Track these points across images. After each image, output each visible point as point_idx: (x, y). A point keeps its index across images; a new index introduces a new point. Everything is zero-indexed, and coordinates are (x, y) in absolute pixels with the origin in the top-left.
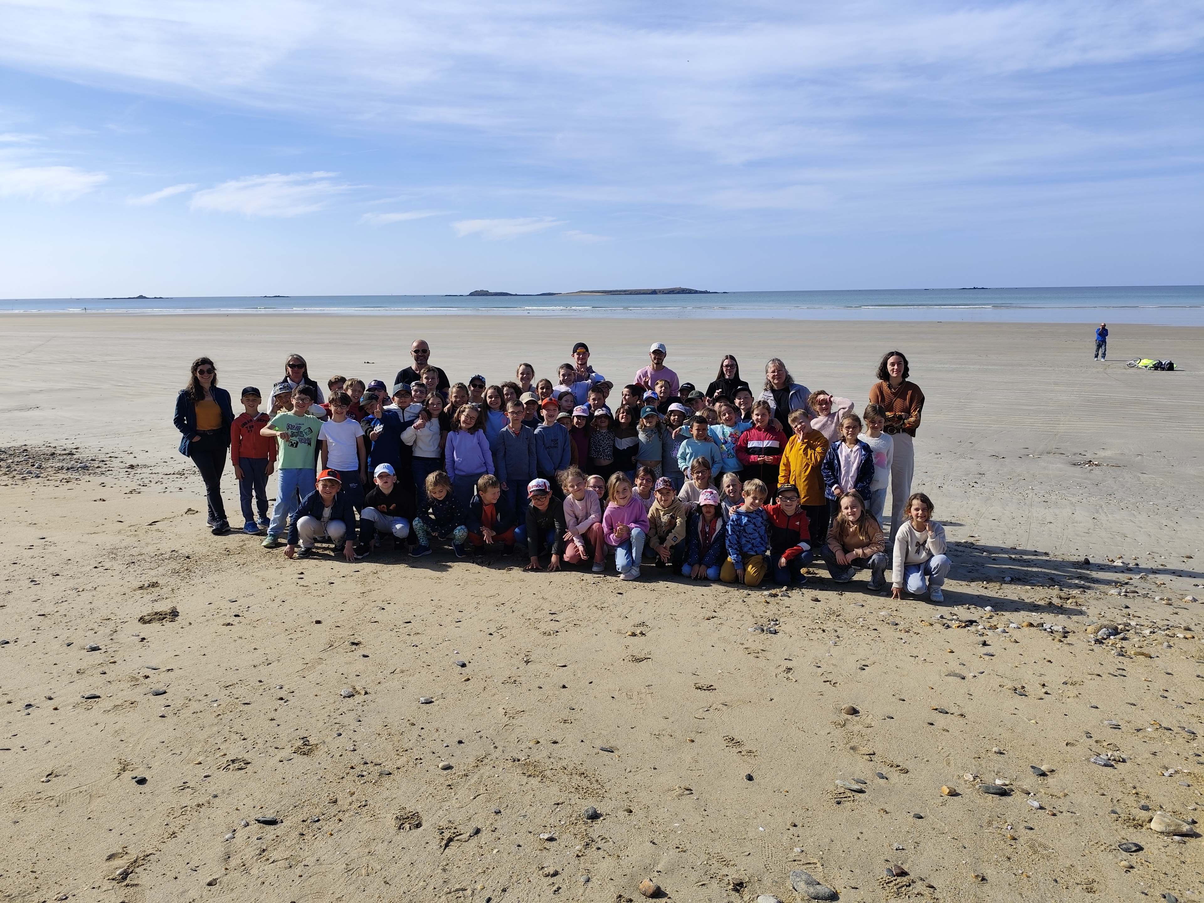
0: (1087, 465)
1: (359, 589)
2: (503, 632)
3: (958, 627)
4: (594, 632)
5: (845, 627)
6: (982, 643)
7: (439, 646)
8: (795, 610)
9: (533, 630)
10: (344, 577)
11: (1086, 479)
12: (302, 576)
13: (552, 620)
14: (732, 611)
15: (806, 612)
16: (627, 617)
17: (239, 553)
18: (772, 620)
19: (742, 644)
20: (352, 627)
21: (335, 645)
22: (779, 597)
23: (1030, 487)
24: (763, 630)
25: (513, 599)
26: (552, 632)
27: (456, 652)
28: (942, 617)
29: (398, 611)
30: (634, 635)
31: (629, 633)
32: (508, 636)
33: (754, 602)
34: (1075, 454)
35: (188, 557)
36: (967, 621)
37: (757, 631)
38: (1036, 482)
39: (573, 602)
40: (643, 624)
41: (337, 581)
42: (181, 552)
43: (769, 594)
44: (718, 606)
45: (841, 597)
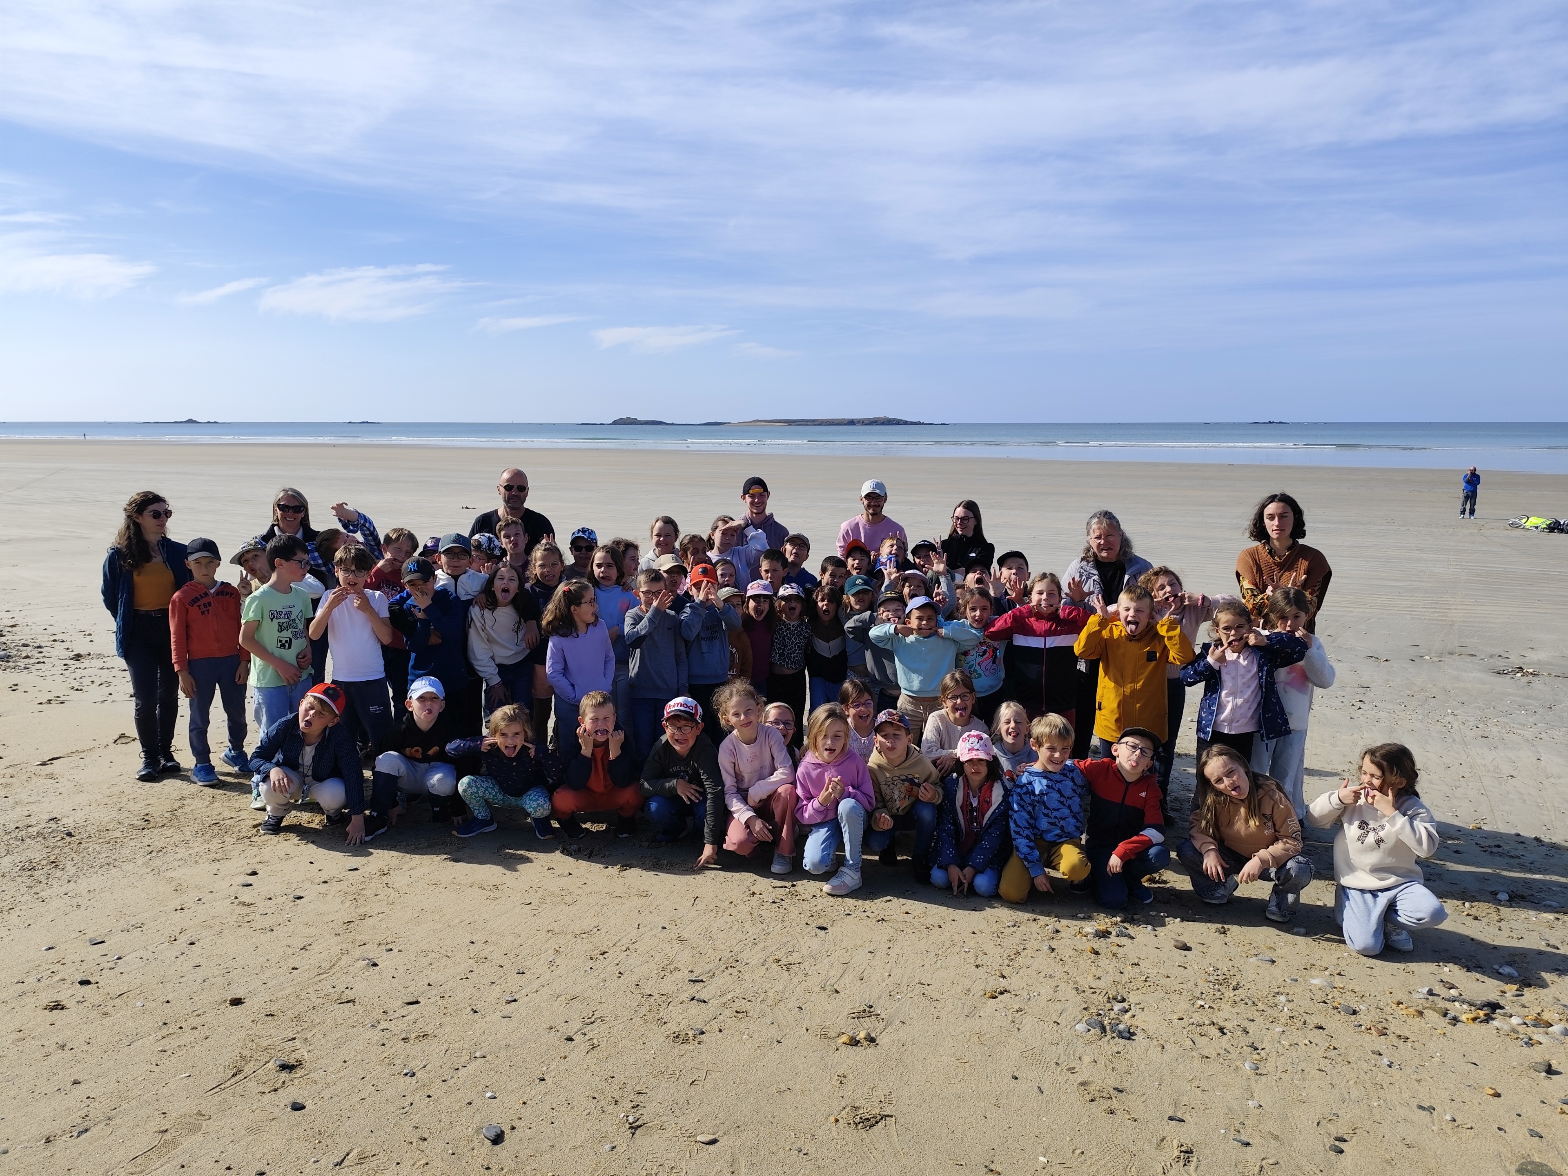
0: (1519, 675)
1: (346, 912)
2: (594, 1031)
3: (1474, 1019)
4: (773, 1032)
5: (1259, 1020)
6: (1544, 1068)
7: (460, 1073)
8: (1152, 972)
9: (654, 1026)
10: (325, 882)
11: (1528, 697)
12: (251, 879)
13: (693, 999)
14: (1034, 973)
15: (1173, 978)
16: (837, 992)
17: (163, 826)
18: (1115, 999)
19: (1071, 1070)
20: (298, 1017)
21: (247, 1070)
22: (1113, 938)
23: (1449, 711)
24: (1103, 1029)
25: (623, 941)
26: (691, 1034)
27: (489, 1094)
28: (1431, 993)
29: (401, 970)
30: (854, 1042)
31: (844, 1038)
32: (603, 1044)
33: (1072, 953)
34: (1492, 656)
35: (70, 835)
36: (1484, 1006)
37: (1092, 1031)
38: (1455, 703)
39: (736, 949)
40: (868, 1012)
41: (310, 892)
42: (64, 821)
43: (1093, 931)
44: (1006, 962)
45: (1226, 940)
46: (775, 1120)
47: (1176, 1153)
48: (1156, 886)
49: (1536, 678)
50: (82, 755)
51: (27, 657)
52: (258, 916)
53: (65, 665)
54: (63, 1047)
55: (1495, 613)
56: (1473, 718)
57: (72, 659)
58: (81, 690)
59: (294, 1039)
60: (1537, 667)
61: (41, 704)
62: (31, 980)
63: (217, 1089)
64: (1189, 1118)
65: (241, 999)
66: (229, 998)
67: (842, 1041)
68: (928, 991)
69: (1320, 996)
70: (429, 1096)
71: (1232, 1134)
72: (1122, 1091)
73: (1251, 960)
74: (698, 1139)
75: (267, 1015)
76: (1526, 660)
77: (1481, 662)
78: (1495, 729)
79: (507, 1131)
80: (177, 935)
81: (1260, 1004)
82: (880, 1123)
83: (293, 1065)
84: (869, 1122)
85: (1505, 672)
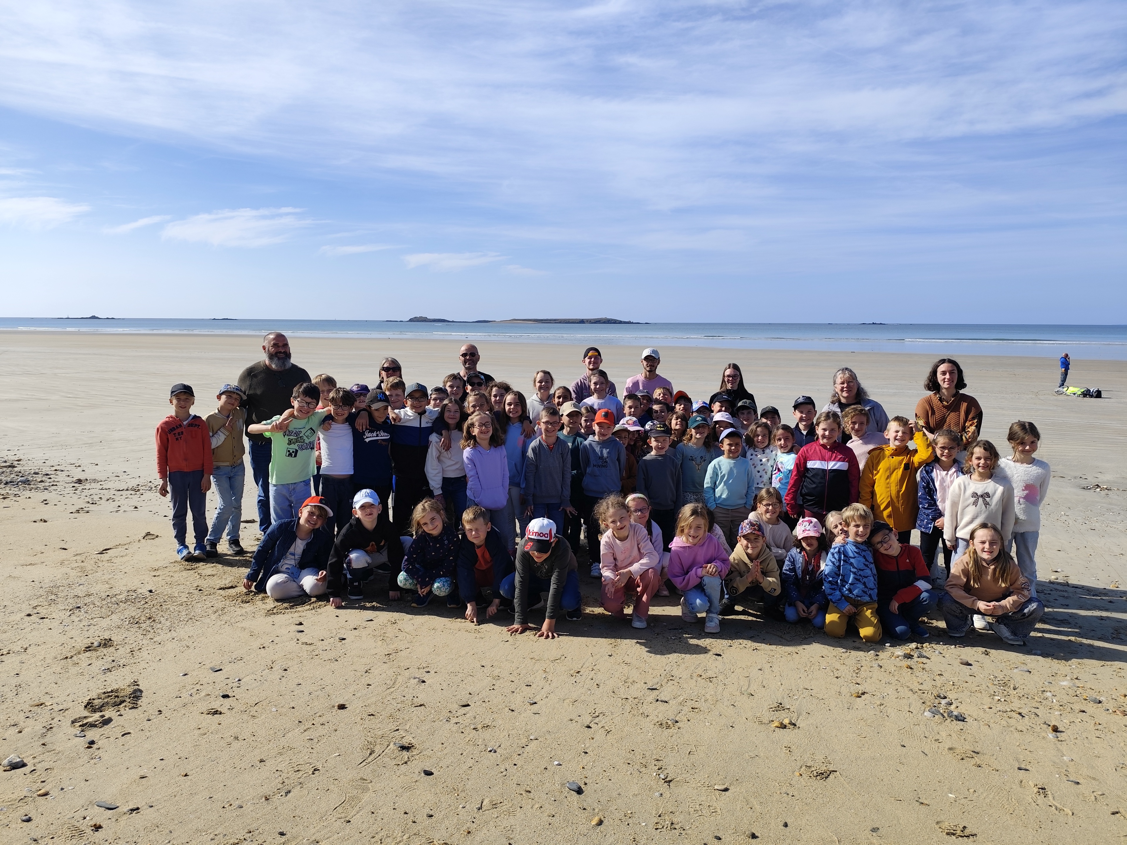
0: (1098, 490)
2: (603, 722)
4: (725, 721)
5: (1041, 708)
7: (527, 750)
8: (955, 679)
9: (641, 718)
10: (355, 629)
11: (1110, 504)
12: (301, 628)
13: (657, 700)
14: (877, 681)
15: (970, 683)
16: (752, 695)
17: (214, 594)
18: (939, 697)
19: (937, 741)
20: (391, 716)
21: (378, 749)
22: (918, 659)
23: (1063, 513)
24: (943, 715)
25: (587, 664)
27: (556, 763)
29: (445, 684)
30: (783, 726)
31: (777, 724)
32: (613, 730)
33: (895, 668)
34: (1075, 478)
37: (936, 716)
38: (1064, 508)
39: (667, 669)
40: (782, 707)
41: (350, 636)
42: (140, 591)
43: (903, 654)
44: (855, 675)
45: (992, 658)
46: (760, 775)
47: (1035, 789)
49: (1110, 492)
50: (126, 547)
51: (42, 481)
52: (321, 652)
53: (73, 487)
54: (236, 738)
56: (1080, 517)
57: (75, 483)
58: (96, 503)
59: (398, 730)
60: (1108, 484)
61: (72, 513)
62: (185, 695)
63: (364, 763)
64: (1031, 768)
65: (344, 705)
66: (337, 704)
67: (775, 726)
68: (813, 693)
69: (1071, 692)
70: (515, 765)
71: (1064, 778)
72: (978, 753)
73: (1015, 671)
74: (716, 787)
75: (369, 715)
76: (1099, 480)
77: (1070, 481)
78: (1097, 524)
79: (583, 786)
80: (271, 664)
81: (1036, 698)
82: (830, 776)
83: (408, 747)
84: (824, 775)
85: (1089, 488)
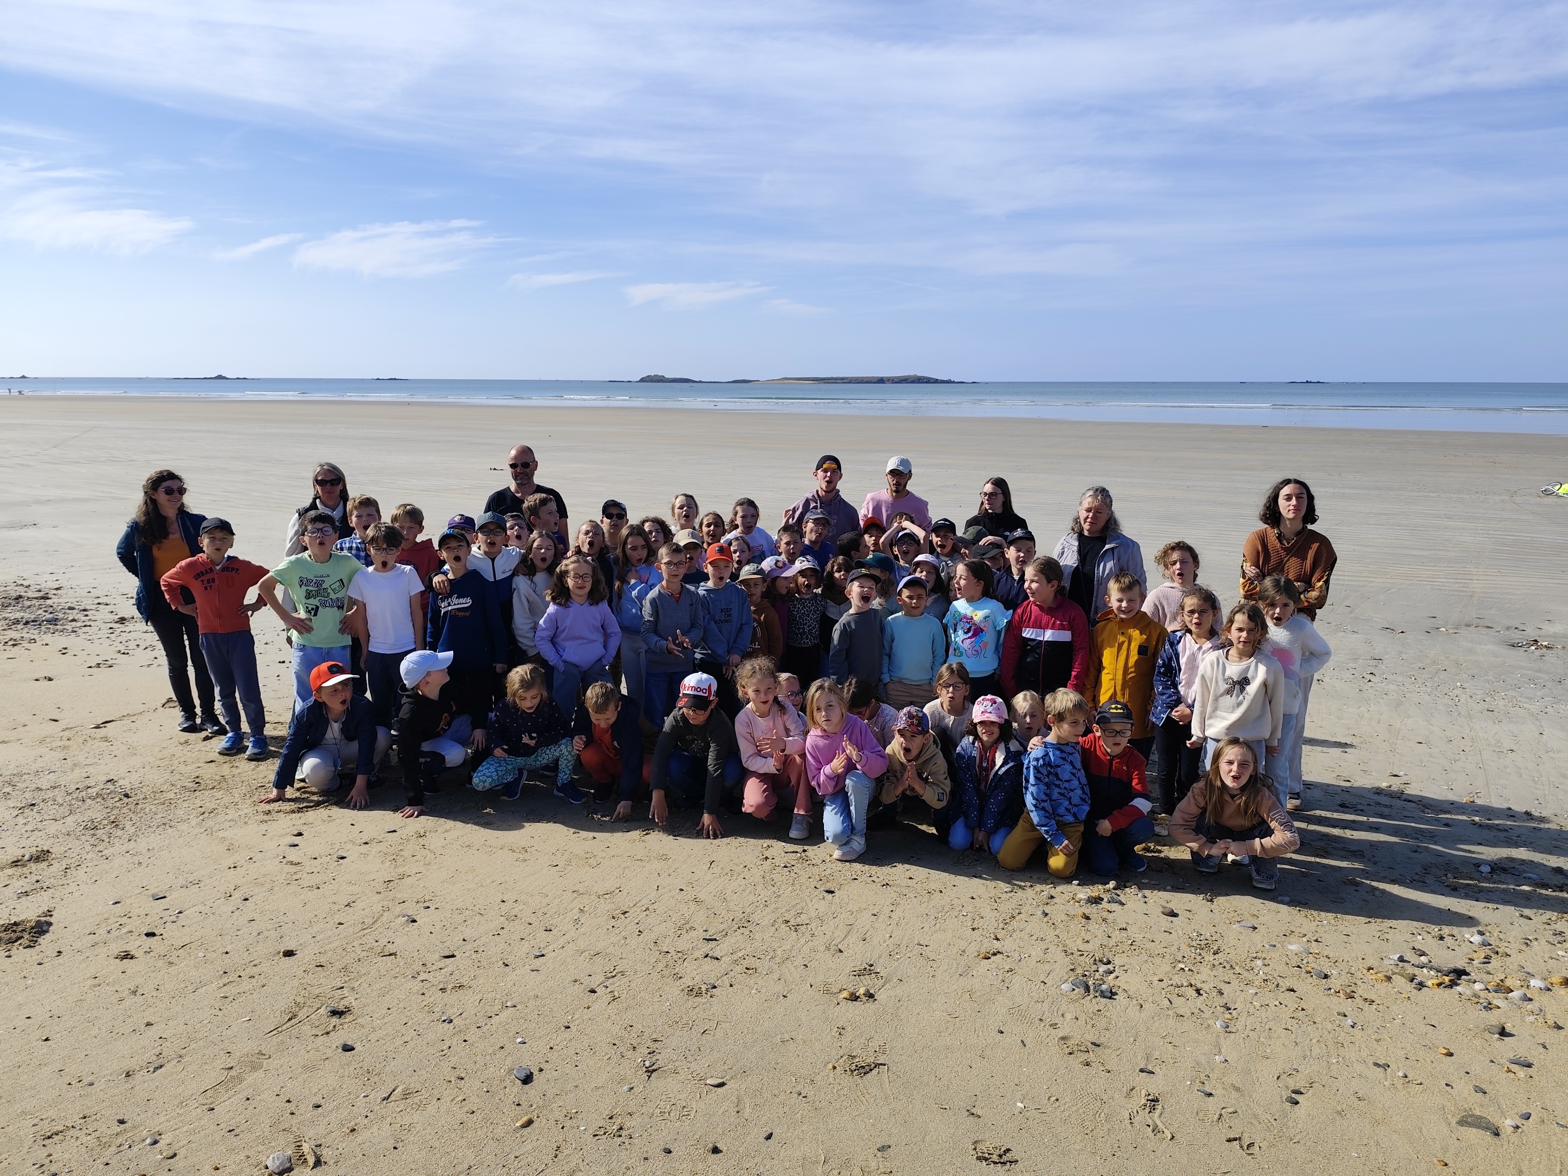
0: (1533, 648)
2: (616, 985)
3: (1439, 985)
4: (780, 988)
5: (1235, 983)
6: (1497, 1030)
7: (493, 1021)
8: (1138, 937)
9: (670, 980)
10: (366, 843)
12: (297, 840)
13: (706, 956)
14: (1027, 937)
15: (1157, 942)
16: (841, 951)
18: (1101, 961)
19: (1054, 1026)
20: (345, 968)
21: (302, 1015)
22: (1105, 904)
23: (1459, 684)
24: (1087, 989)
25: (644, 902)
26: (704, 988)
27: (519, 1040)
28: (1401, 959)
29: (439, 926)
30: (854, 998)
31: (845, 994)
32: (623, 996)
33: (1064, 917)
34: (1508, 628)
35: (127, 796)
36: (1450, 973)
37: (1077, 990)
38: (1465, 676)
39: (748, 911)
40: (869, 970)
41: (352, 853)
43: (1086, 897)
44: (1001, 925)
45: (1213, 907)
46: (778, 1067)
47: (1143, 1101)
48: (1150, 855)
49: (1549, 652)
50: (133, 719)
51: (74, 620)
52: (305, 874)
53: (111, 628)
54: (134, 993)
55: (1517, 584)
56: (1481, 692)
57: (117, 622)
58: (128, 654)
59: (342, 988)
60: (1553, 639)
61: (90, 667)
62: (102, 931)
63: (275, 1032)
64: (1159, 1070)
65: (293, 951)
66: (282, 950)
67: (843, 996)
68: (927, 951)
69: (1295, 961)
70: (465, 1041)
71: (1197, 1086)
72: (1099, 1046)
73: (1234, 926)
74: (708, 1082)
75: (317, 966)
76: (1542, 633)
77: (1497, 634)
78: (1502, 703)
79: (536, 1072)
80: (232, 891)
81: (1237, 968)
82: (873, 1071)
83: (342, 1011)
84: (864, 1070)
85: (1520, 645)
